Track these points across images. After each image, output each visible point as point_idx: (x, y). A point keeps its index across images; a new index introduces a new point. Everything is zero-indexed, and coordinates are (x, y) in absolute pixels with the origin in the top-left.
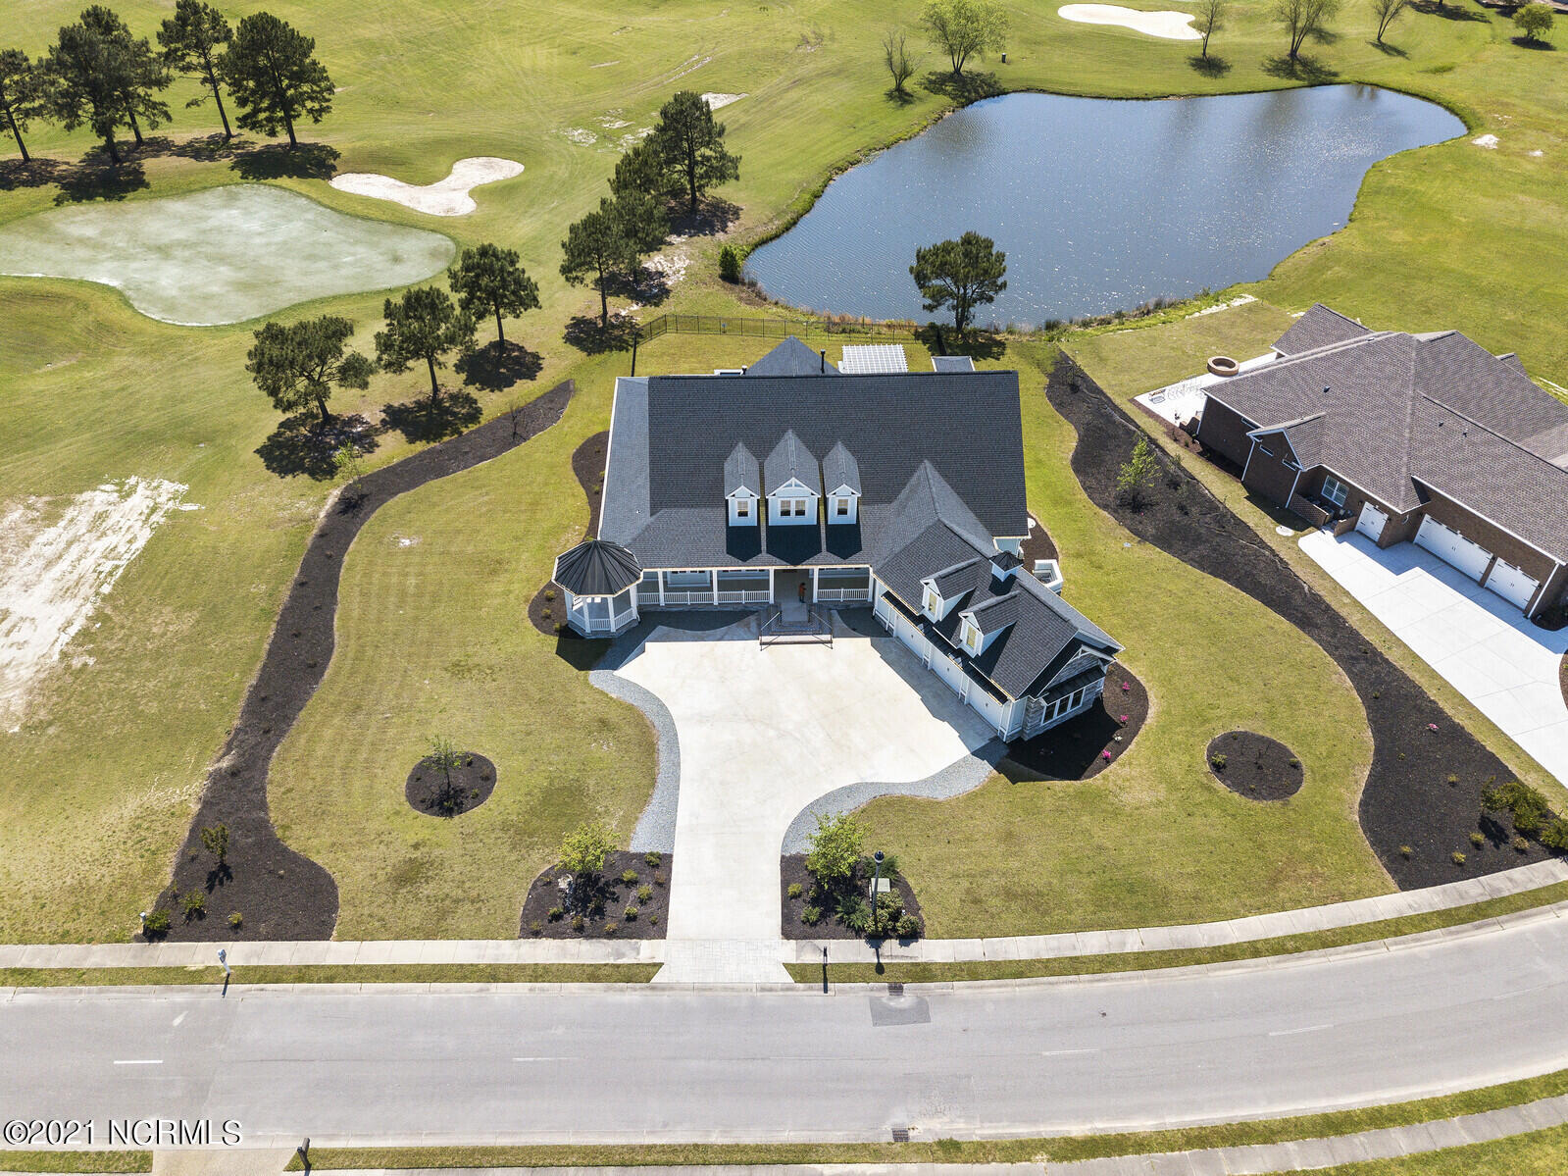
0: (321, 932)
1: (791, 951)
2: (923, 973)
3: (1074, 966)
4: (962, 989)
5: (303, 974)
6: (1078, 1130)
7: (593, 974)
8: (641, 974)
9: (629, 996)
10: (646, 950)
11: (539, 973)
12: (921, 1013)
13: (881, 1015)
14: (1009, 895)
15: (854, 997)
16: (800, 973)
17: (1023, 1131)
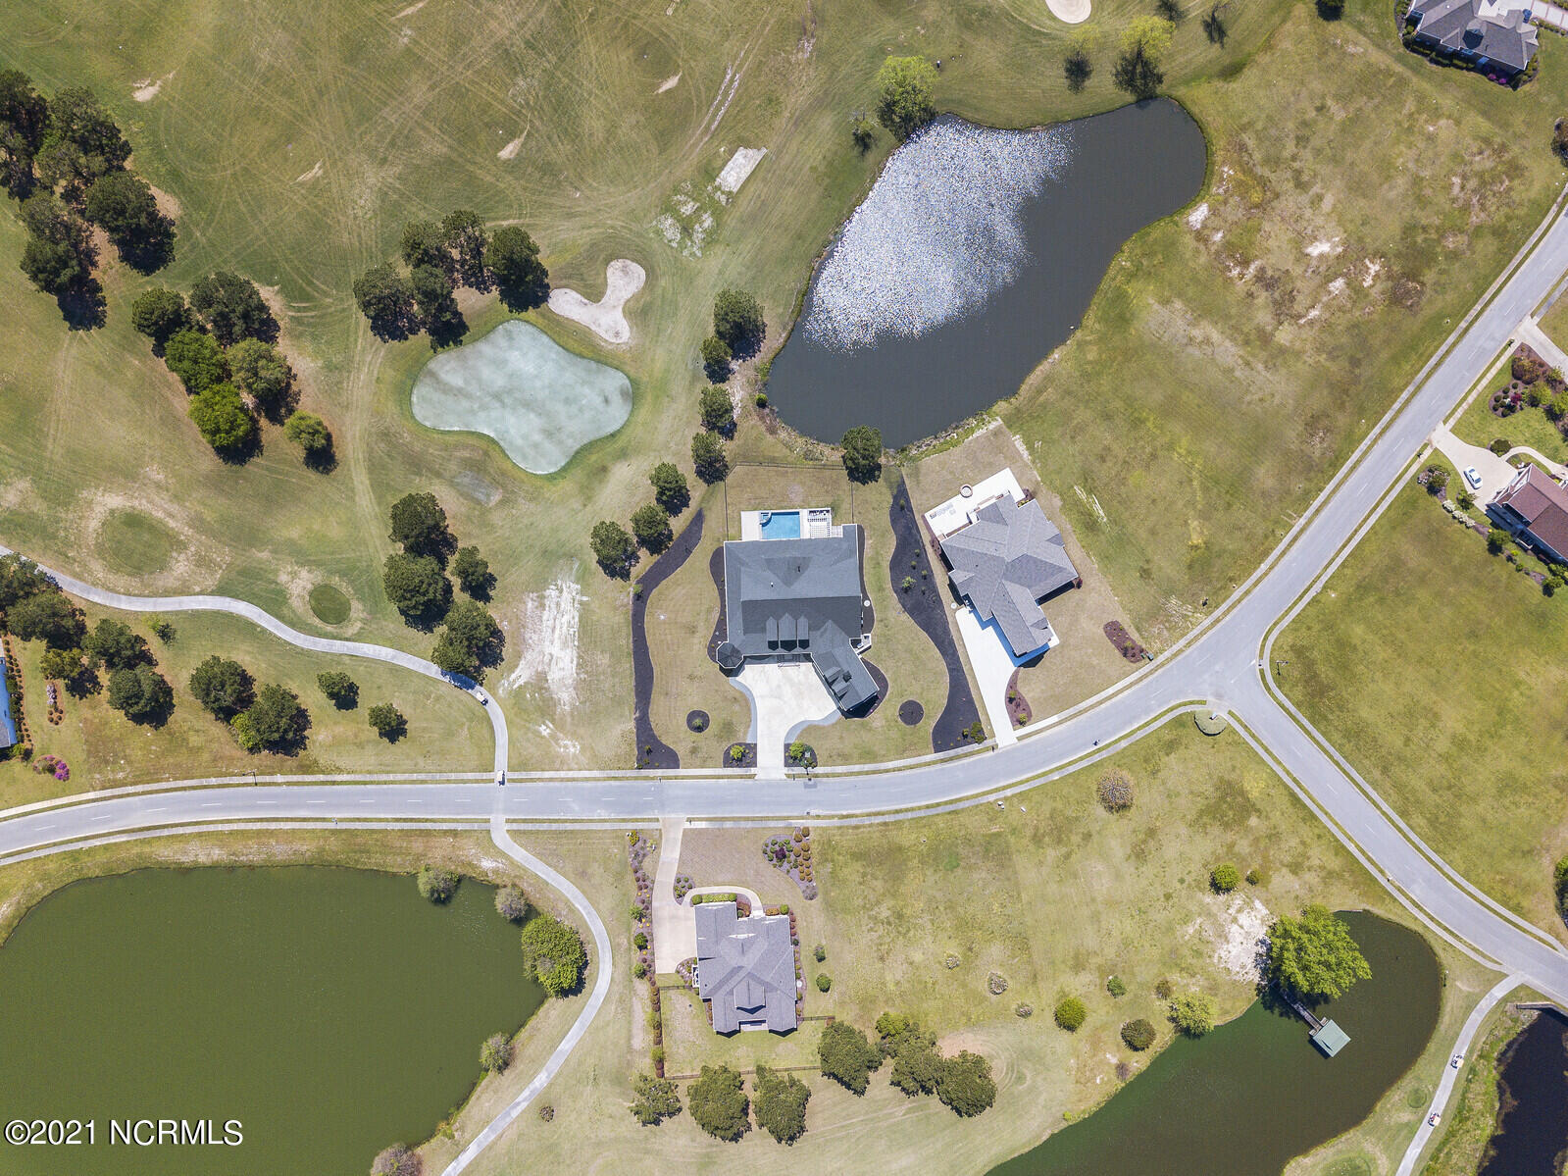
0: (677, 767)
1: (786, 770)
2: (816, 776)
3: (852, 774)
4: (825, 780)
5: (676, 778)
6: (845, 813)
7: (741, 777)
8: (752, 777)
9: (750, 782)
10: (753, 770)
11: (729, 777)
12: (815, 786)
13: (806, 786)
14: (839, 755)
15: (801, 781)
16: (788, 776)
17: (833, 813)
